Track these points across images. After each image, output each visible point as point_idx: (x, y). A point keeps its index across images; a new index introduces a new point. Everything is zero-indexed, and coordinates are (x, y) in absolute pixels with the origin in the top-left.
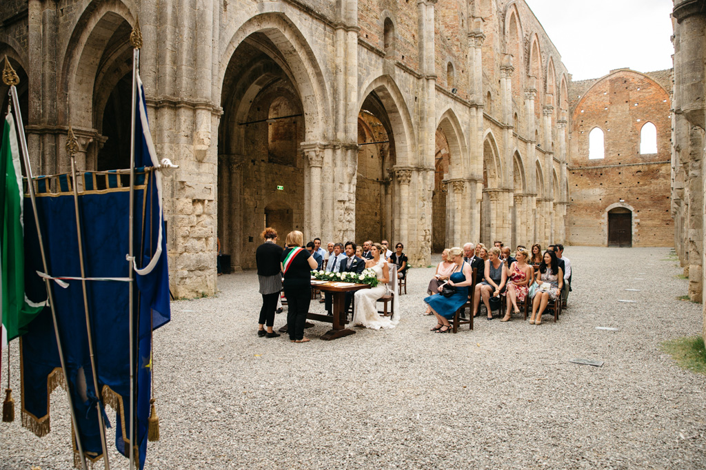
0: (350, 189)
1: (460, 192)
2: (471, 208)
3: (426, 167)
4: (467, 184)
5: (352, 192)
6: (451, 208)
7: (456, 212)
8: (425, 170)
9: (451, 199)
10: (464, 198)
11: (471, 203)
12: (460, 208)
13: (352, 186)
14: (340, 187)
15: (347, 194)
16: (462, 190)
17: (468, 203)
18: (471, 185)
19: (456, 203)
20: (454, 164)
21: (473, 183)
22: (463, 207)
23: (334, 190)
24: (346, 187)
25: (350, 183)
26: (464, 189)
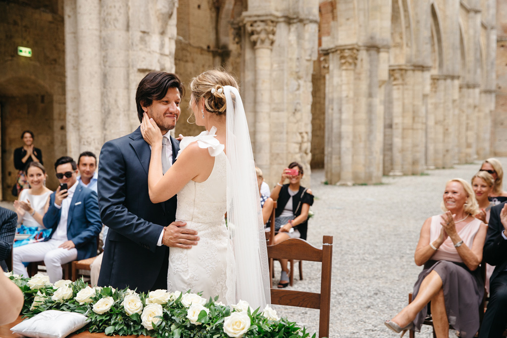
0: (162, 46)
1: (352, 67)
2: (370, 95)
3: (302, 16)
4: (363, 55)
5: (167, 51)
6: (335, 95)
7: (344, 102)
8: (301, 21)
9: (336, 80)
10: (358, 78)
11: (370, 86)
12: (351, 94)
13: (167, 40)
14: (142, 40)
15: (157, 56)
16: (355, 64)
17: (364, 86)
18: (370, 55)
19: (344, 87)
20: (341, 20)
21: (373, 52)
22: (357, 94)
23: (129, 46)
24: (155, 40)
25: (163, 33)
26: (358, 62)
